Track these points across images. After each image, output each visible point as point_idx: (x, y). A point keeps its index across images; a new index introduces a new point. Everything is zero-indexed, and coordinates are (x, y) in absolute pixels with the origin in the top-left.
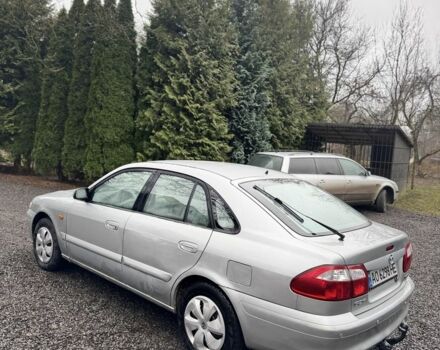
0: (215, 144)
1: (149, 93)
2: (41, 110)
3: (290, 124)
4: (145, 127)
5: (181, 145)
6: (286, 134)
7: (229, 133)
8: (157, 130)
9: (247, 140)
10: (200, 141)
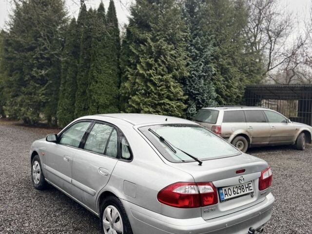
0: (173, 104)
1: (128, 71)
2: (61, 86)
3: (231, 87)
4: (126, 93)
5: (149, 105)
6: (229, 94)
7: (184, 95)
8: (132, 96)
9: (198, 99)
10: (162, 101)
